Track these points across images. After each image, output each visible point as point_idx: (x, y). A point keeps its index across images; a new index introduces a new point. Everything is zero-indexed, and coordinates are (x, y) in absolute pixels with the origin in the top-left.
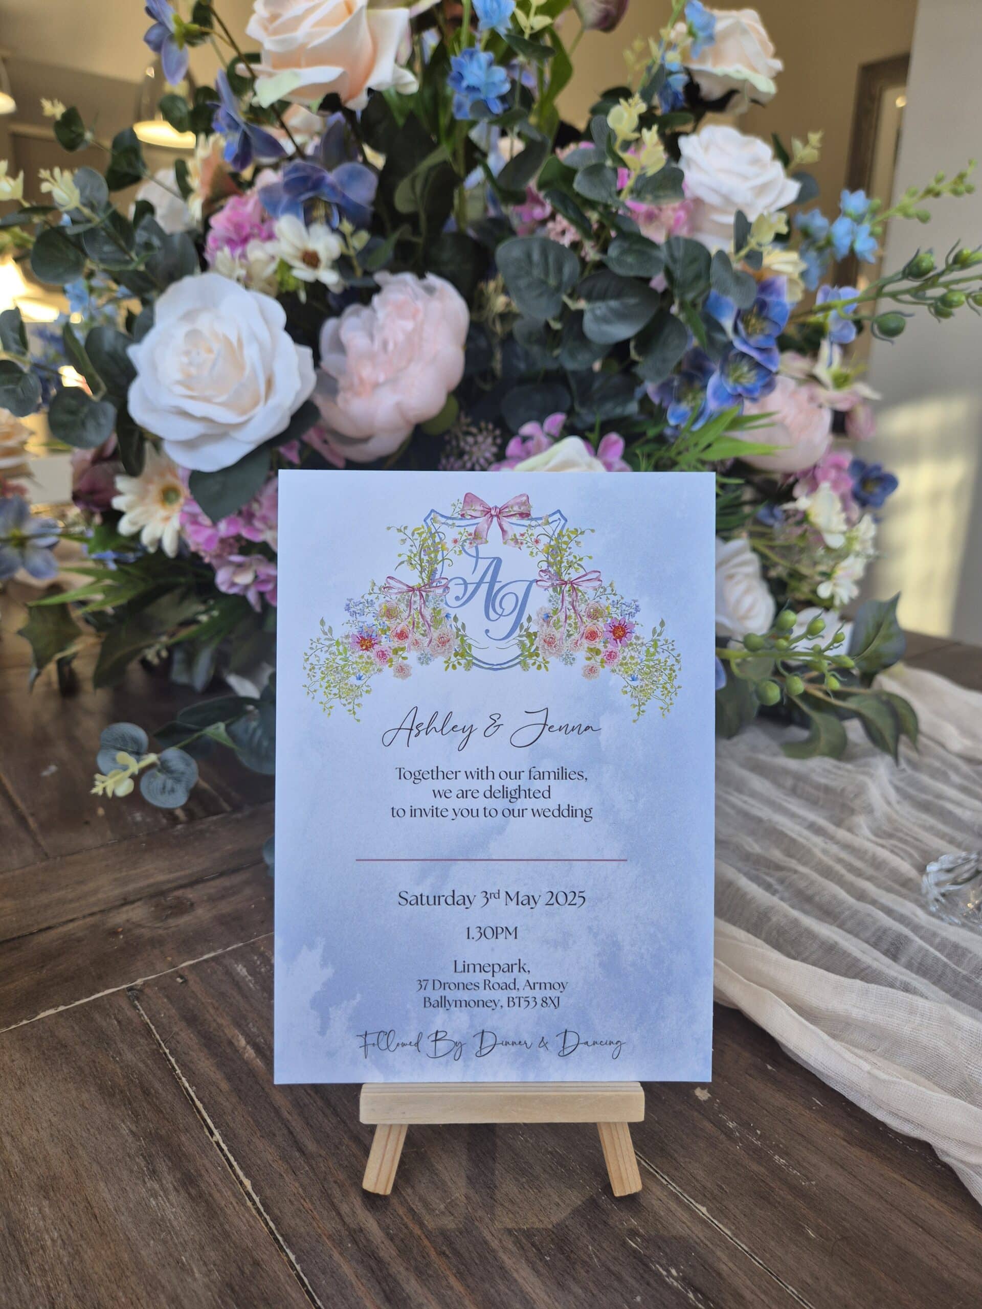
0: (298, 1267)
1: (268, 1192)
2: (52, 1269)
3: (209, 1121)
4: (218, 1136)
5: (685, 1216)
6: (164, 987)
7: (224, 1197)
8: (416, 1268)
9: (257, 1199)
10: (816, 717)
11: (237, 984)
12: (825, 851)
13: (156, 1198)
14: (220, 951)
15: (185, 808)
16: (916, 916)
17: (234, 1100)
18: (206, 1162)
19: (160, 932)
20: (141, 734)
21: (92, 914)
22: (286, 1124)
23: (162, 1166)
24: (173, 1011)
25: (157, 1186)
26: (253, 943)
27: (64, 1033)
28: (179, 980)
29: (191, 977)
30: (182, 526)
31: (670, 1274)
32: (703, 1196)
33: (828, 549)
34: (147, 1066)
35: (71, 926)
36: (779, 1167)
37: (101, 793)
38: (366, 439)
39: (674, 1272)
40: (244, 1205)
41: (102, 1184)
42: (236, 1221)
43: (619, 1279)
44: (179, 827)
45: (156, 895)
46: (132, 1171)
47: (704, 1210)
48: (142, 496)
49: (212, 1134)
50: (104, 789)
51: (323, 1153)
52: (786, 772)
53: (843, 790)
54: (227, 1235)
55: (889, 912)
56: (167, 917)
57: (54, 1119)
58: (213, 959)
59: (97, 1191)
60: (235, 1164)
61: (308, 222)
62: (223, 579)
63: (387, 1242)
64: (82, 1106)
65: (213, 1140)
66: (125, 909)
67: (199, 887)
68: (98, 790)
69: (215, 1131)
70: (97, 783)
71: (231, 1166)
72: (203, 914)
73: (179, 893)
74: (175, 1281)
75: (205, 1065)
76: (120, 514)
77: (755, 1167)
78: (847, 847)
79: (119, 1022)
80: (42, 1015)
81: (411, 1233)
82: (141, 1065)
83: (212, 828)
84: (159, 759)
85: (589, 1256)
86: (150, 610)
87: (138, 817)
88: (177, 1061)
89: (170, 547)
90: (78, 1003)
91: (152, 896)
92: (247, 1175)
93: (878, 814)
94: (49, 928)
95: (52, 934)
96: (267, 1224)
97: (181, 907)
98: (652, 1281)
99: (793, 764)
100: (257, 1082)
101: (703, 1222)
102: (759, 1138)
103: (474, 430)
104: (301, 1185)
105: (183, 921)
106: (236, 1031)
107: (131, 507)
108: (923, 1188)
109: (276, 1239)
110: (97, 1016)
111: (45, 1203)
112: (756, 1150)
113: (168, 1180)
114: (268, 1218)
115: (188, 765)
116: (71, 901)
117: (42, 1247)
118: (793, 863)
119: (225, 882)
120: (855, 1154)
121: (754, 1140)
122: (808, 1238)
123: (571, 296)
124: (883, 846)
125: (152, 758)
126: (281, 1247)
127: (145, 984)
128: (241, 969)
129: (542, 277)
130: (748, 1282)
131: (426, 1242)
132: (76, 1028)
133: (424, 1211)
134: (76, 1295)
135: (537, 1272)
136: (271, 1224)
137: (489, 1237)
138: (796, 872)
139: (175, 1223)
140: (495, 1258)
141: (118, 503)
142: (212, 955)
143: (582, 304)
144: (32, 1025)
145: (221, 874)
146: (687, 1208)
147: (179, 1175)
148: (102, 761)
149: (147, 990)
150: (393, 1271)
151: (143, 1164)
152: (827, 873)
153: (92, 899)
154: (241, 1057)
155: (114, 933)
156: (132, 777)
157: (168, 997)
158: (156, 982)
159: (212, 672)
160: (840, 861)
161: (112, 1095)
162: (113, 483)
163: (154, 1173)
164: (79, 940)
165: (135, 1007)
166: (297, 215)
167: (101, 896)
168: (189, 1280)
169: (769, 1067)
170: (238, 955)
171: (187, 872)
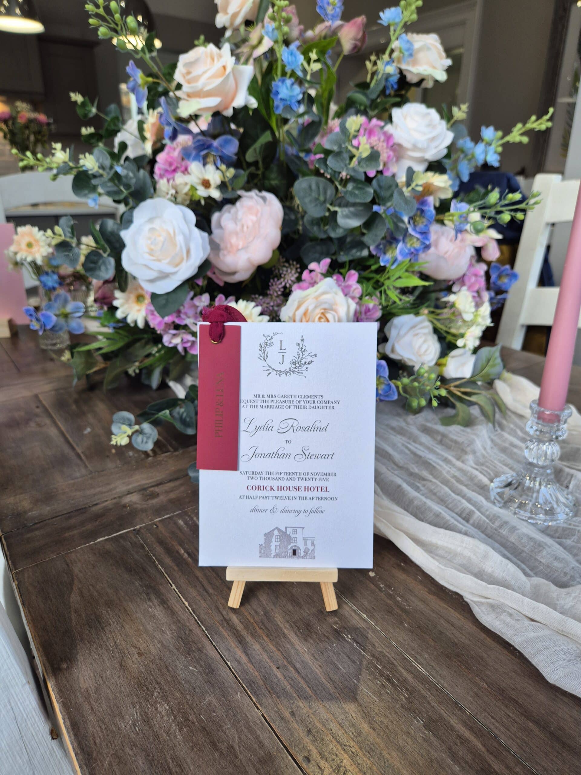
0: (206, 632)
1: (194, 607)
2: (114, 632)
3: (170, 581)
4: (174, 587)
5: (357, 617)
6: (148, 528)
7: (177, 608)
8: (251, 633)
9: (190, 609)
10: (458, 404)
11: (180, 528)
12: (448, 472)
13: (151, 608)
14: (171, 515)
15: (153, 450)
16: (482, 502)
17: (180, 574)
18: (170, 595)
19: (145, 506)
20: (131, 417)
21: (115, 498)
22: (201, 582)
23: (153, 597)
24: (153, 539)
25: (151, 604)
26: (186, 511)
27: (108, 547)
28: (155, 526)
29: (159, 525)
30: (147, 315)
31: (348, 637)
32: (366, 611)
33: (464, 321)
34: (144, 560)
35: (106, 503)
36: (398, 601)
37: (115, 444)
38: (234, 273)
39: (350, 637)
40: (185, 611)
41: (130, 603)
42: (183, 617)
43: (328, 638)
44: (150, 458)
45: (142, 490)
46: (141, 599)
47: (365, 616)
48: (127, 300)
49: (171, 586)
50: (116, 442)
51: (216, 593)
52: (438, 432)
53: (463, 442)
54: (179, 621)
55: (469, 500)
56: (148, 499)
57: (109, 580)
58: (169, 518)
59: (128, 605)
60: (181, 597)
61: (205, 164)
62: (166, 339)
63: (240, 624)
64: (119, 575)
65: (172, 588)
66: (128, 496)
67: (161, 486)
68: (113, 442)
69: (173, 585)
70: (113, 439)
71: (180, 597)
72: (162, 499)
73: (152, 489)
74: (160, 636)
75: (168, 560)
76: (116, 308)
77: (389, 601)
78: (460, 470)
79: (131, 543)
80: (99, 540)
81: (250, 621)
82: (141, 560)
83: (165, 459)
84: (140, 428)
85: (318, 630)
86: (130, 350)
87: (131, 453)
88: (156, 559)
89: (141, 324)
90: (113, 535)
91: (140, 491)
92: (186, 601)
93: (478, 454)
94: (97, 504)
95: (98, 507)
96: (194, 618)
97: (154, 495)
98: (341, 639)
99: (441, 428)
100: (189, 567)
101: (364, 620)
102: (392, 591)
103: (287, 265)
104: (207, 604)
105: (155, 501)
106: (180, 547)
107: (122, 305)
108: (455, 611)
109: (198, 623)
110: (121, 541)
111: (109, 609)
112: (390, 595)
113: (156, 602)
114: (195, 615)
115: (153, 431)
116: (105, 492)
117: (110, 624)
118: (430, 477)
119: (171, 485)
120: (431, 598)
121: (390, 592)
122: (405, 627)
123: (331, 204)
124: (477, 469)
125: (137, 427)
126: (200, 625)
127: (141, 528)
128: (181, 522)
129: (317, 196)
130: (378, 641)
131: (255, 625)
132: (113, 545)
133: (255, 614)
134: (124, 640)
135: (298, 636)
136: (196, 618)
137: (279, 623)
138: (431, 481)
139: (159, 617)
140: (281, 630)
141: (116, 303)
142: (168, 516)
143: (337, 209)
144: (95, 544)
145: (170, 481)
146: (359, 615)
147: (159, 600)
148: (114, 429)
149: (142, 531)
150: (242, 634)
151: (145, 596)
152: (446, 482)
153: (114, 492)
154: (182, 557)
155: (125, 506)
156: (128, 436)
157: (150, 533)
158: (145, 527)
159: (161, 380)
160: (454, 477)
161: (131, 571)
162: (113, 294)
163: (150, 599)
164: (110, 509)
165: (137, 537)
166: (199, 161)
167: (118, 490)
168: (166, 635)
169: (402, 564)
170: (180, 516)
171: (155, 479)
